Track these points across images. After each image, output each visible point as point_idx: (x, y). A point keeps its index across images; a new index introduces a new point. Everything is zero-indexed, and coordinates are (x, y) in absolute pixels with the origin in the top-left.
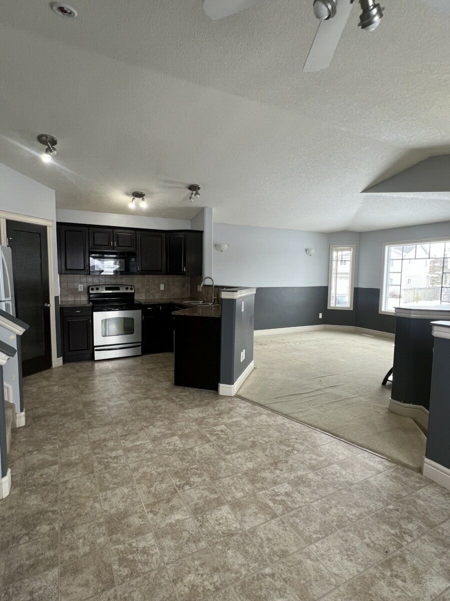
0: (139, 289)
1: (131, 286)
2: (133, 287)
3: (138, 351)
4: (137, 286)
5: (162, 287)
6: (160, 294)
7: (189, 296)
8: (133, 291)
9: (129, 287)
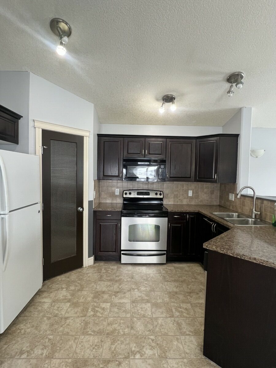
0: (167, 195)
1: (161, 191)
2: (162, 193)
3: (163, 259)
4: (166, 191)
5: (190, 193)
6: (188, 200)
7: (218, 204)
8: (162, 197)
9: (159, 193)
